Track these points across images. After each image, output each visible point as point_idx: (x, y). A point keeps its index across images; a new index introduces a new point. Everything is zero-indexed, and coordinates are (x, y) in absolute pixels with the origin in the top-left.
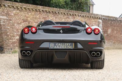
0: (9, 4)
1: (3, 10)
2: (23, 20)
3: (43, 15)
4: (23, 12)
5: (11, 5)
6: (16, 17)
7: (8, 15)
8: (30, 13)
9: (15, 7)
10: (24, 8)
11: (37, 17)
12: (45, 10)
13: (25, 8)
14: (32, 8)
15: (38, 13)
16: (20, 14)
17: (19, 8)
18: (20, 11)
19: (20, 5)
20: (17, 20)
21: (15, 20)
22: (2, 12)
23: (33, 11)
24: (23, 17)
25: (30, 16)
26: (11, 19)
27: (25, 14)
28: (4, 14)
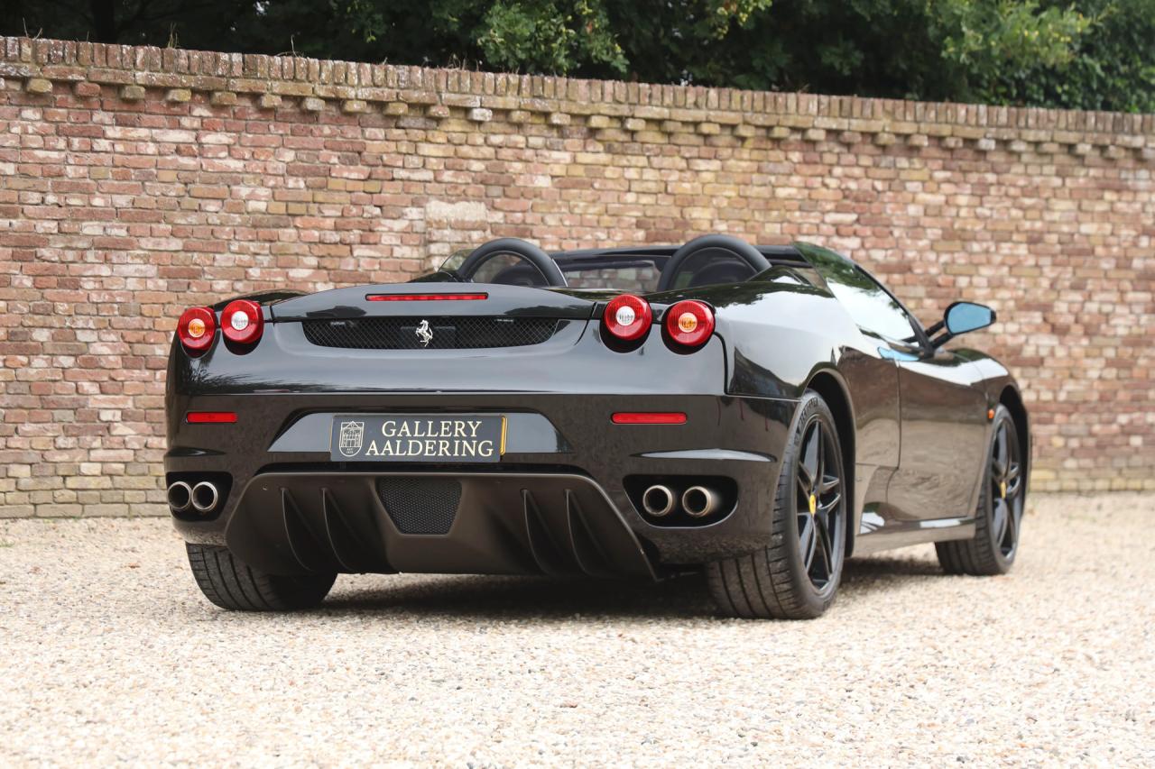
0: (510, 101)
1: (450, 151)
2: (639, 225)
3: (838, 171)
4: (643, 161)
5: (526, 101)
6: (580, 201)
7: (496, 191)
8: (715, 165)
9: (565, 120)
10: (648, 121)
11: (781, 192)
12: (858, 124)
13: (659, 122)
14: (731, 117)
15: (796, 156)
16: (609, 173)
17: (596, 122)
18: (609, 150)
19: (608, 98)
20: (587, 233)
21: (565, 230)
22: (447, 168)
23: (742, 146)
24: (645, 200)
25: (708, 189)
26: (532, 224)
27: (663, 171)
28: (464, 187)
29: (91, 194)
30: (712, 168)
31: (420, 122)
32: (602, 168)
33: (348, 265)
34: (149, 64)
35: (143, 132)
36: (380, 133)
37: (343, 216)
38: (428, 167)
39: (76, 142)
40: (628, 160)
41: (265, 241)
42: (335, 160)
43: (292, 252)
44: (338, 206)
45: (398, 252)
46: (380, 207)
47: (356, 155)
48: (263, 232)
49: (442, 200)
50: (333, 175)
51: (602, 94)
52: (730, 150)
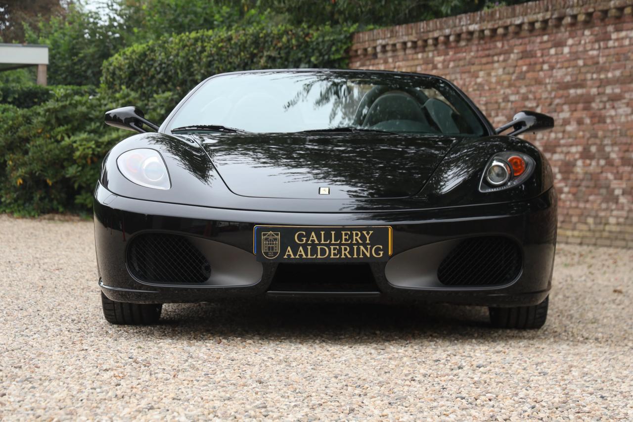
29: (608, 71)
35: (623, 34)
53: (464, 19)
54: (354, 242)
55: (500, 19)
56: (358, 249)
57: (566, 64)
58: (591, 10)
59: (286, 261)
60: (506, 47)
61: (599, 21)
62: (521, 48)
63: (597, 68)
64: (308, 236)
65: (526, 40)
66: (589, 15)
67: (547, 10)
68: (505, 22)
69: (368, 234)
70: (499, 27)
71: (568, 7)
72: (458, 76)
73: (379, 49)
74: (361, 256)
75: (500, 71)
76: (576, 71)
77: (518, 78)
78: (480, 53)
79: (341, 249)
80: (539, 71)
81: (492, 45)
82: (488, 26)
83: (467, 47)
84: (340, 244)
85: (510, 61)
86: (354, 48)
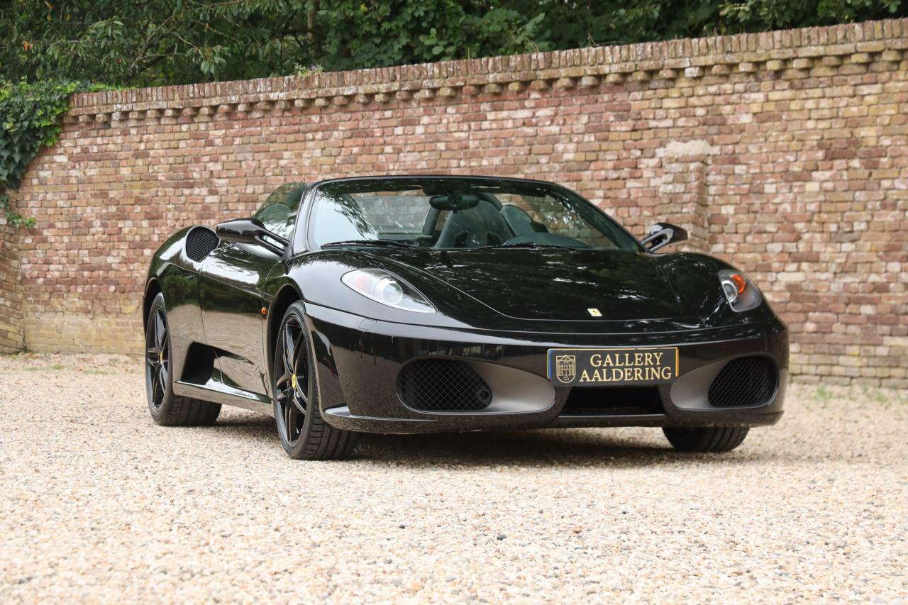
0: (709, 60)
1: (682, 102)
2: (820, 146)
4: (818, 92)
6: (774, 130)
7: (714, 130)
8: (876, 88)
9: (748, 68)
16: (793, 106)
18: (792, 87)
19: (778, 45)
20: (779, 157)
21: (764, 156)
22: (682, 116)
23: (898, 69)
24: (822, 125)
25: (873, 110)
26: (740, 154)
27: (835, 99)
28: (692, 130)
29: (482, 158)
30: (873, 92)
31: (662, 84)
32: (788, 102)
33: (622, 194)
34: (495, 69)
35: (504, 114)
36: (638, 95)
37: (618, 159)
38: (669, 116)
39: (473, 124)
40: (806, 94)
41: (573, 181)
42: (612, 119)
43: (589, 187)
44: (615, 152)
45: (653, 182)
46: (642, 150)
47: (623, 113)
48: (574, 175)
49: (678, 141)
50: (612, 129)
51: (773, 42)
52: (887, 74)
53: (262, 84)
54: (646, 364)
55: (319, 87)
56: (650, 371)
57: (420, 147)
58: (459, 84)
59: (582, 385)
60: (326, 122)
61: (469, 98)
62: (350, 124)
63: (465, 154)
64: (603, 359)
65: (359, 115)
66: (457, 89)
67: (394, 80)
68: (327, 92)
69: (658, 355)
70: (318, 97)
71: (425, 79)
72: (249, 156)
73: (116, 116)
74: (652, 378)
75: (318, 152)
76: (434, 156)
77: (345, 162)
78: (284, 128)
79: (634, 371)
80: (378, 154)
81: (303, 118)
82: (300, 96)
83: (262, 120)
84: (633, 367)
85: (332, 140)
86: (73, 113)
